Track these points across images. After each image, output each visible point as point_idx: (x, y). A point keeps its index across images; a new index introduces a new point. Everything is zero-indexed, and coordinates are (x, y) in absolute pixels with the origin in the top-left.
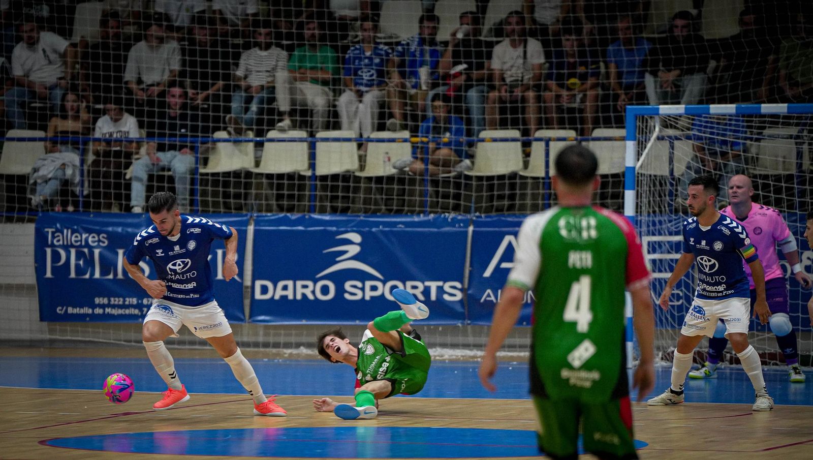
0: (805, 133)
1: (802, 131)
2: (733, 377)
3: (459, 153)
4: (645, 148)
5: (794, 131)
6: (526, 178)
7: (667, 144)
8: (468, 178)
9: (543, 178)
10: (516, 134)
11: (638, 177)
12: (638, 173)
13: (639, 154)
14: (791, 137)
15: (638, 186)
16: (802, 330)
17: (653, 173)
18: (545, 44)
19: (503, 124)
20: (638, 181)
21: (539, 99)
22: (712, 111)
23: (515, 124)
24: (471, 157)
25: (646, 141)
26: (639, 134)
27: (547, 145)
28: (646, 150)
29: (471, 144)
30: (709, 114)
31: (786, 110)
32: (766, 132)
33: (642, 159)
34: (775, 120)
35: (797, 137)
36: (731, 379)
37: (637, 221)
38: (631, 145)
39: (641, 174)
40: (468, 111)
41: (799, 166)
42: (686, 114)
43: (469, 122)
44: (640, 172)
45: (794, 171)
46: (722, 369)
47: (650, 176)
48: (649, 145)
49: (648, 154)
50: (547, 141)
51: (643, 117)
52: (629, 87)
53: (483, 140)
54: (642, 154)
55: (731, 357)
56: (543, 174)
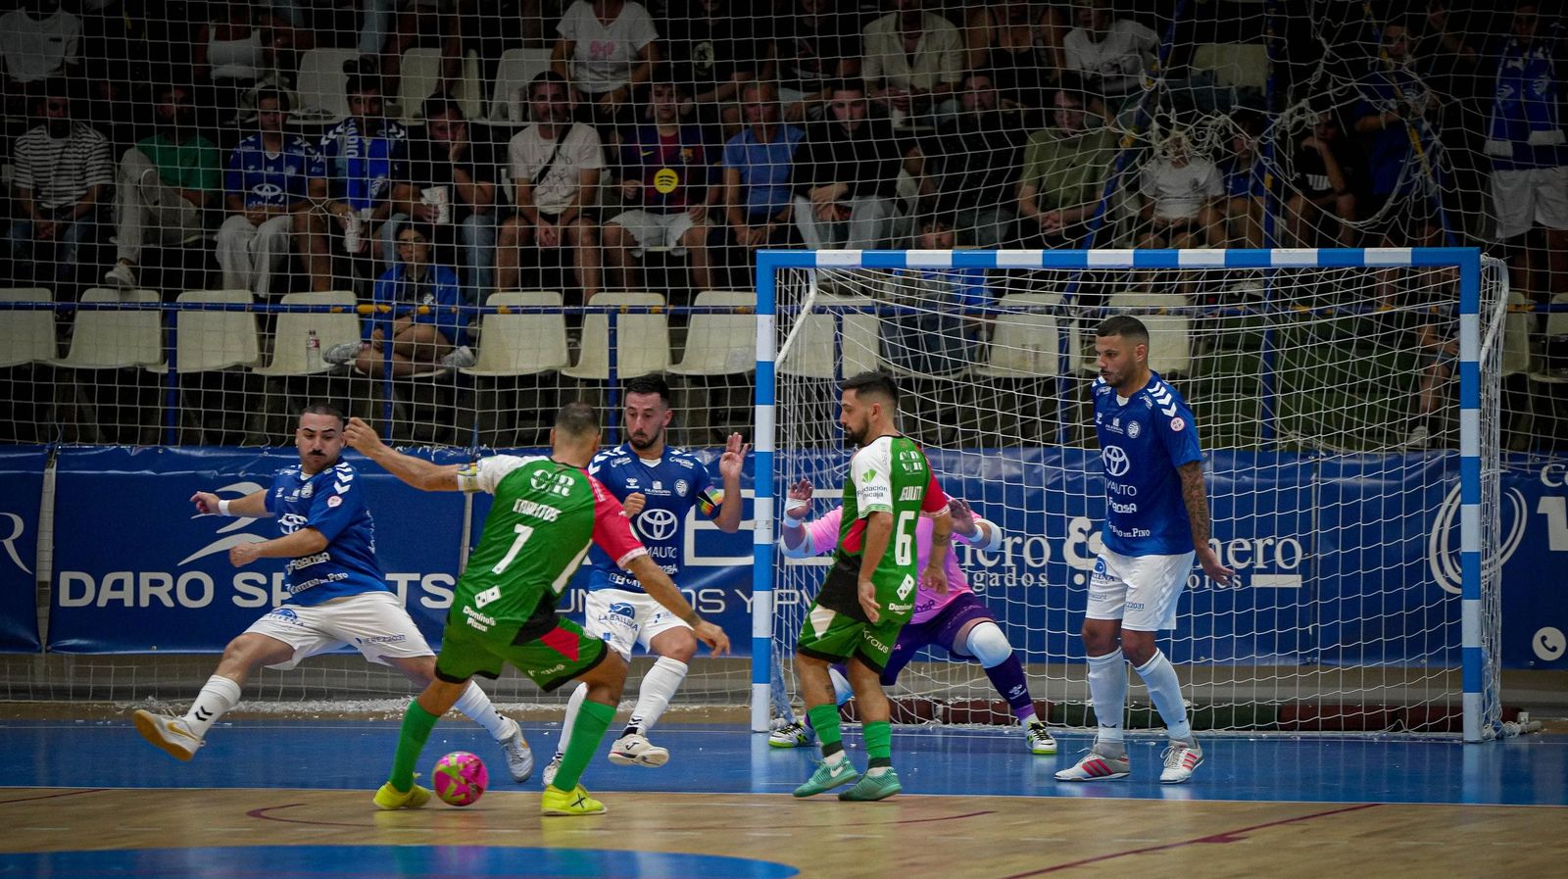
0: (1074, 303)
1: (1068, 298)
2: (949, 746)
3: (447, 335)
4: (791, 328)
5: (1054, 299)
6: (573, 381)
7: (829, 318)
8: (466, 380)
9: (605, 383)
10: (555, 299)
11: (779, 381)
12: (779, 374)
13: (780, 339)
14: (1048, 310)
15: (779, 398)
16: (1070, 661)
17: (805, 374)
18: (605, 135)
19: (529, 282)
20: (779, 388)
21: (595, 236)
22: (909, 262)
23: (550, 282)
24: (470, 340)
25: (792, 315)
26: (780, 303)
27: (613, 322)
28: (794, 332)
29: (471, 317)
30: (905, 267)
31: (1040, 262)
32: (1007, 300)
33: (785, 347)
34: (1019, 279)
35: (1060, 310)
36: (945, 750)
37: (778, 461)
38: (765, 323)
39: (785, 376)
40: (463, 256)
41: (1064, 364)
42: (863, 266)
43: (465, 277)
44: (782, 371)
45: (1053, 372)
46: (928, 732)
47: (801, 378)
48: (798, 322)
49: (795, 339)
50: (613, 314)
51: (787, 271)
52: (758, 217)
53: (494, 311)
54: (785, 339)
55: (946, 711)
56: (605, 375)
